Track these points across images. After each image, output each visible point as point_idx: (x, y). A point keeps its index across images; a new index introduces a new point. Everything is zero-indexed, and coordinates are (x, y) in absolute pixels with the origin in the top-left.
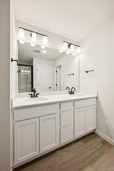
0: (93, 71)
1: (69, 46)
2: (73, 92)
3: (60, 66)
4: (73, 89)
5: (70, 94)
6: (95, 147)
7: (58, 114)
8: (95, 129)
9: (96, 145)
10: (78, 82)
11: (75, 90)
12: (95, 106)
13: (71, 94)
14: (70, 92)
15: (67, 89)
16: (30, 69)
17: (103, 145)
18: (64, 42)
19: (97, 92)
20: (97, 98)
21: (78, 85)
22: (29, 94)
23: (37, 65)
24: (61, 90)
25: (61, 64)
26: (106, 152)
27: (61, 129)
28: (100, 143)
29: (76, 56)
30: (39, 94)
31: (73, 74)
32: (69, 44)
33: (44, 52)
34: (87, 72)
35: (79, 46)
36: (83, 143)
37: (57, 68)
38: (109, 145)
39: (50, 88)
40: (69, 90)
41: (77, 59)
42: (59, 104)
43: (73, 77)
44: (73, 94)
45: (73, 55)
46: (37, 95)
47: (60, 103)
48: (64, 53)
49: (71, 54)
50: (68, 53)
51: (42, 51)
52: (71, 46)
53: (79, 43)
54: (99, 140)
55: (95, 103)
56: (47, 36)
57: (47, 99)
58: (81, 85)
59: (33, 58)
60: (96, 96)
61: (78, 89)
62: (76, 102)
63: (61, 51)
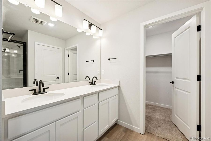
0: (116, 58)
1: (90, 26)
2: (94, 82)
3: (74, 48)
4: (95, 79)
5: (90, 85)
6: (119, 138)
7: (81, 111)
8: (118, 120)
9: (120, 135)
10: (99, 71)
11: (97, 80)
12: (117, 96)
13: (92, 85)
14: (91, 82)
15: (86, 79)
16: (19, 47)
17: (125, 133)
18: (84, 19)
19: (119, 80)
20: (119, 87)
21: (99, 74)
22: (30, 90)
23: (36, 43)
24: (75, 80)
25: (76, 47)
26: (129, 139)
27: (84, 130)
28: (123, 132)
29: (97, 39)
30: (48, 88)
31: (93, 61)
32: (90, 24)
33: (51, 25)
34: (109, 59)
35: (101, 29)
36: (107, 139)
37: (69, 50)
38: (130, 131)
39: (58, 78)
40: (89, 80)
41: (98, 43)
42: (82, 100)
43: (93, 64)
44: (94, 84)
45: (94, 37)
46: (44, 91)
47: (83, 97)
48: (83, 33)
49: (91, 36)
50: (87, 34)
51: (47, 23)
52: (92, 26)
53: (100, 25)
54: (122, 130)
55: (117, 93)
56: (62, 6)
57: (63, 94)
58: (102, 73)
59: (27, 31)
60: (118, 85)
61: (100, 79)
62: (100, 94)
63: (79, 31)
